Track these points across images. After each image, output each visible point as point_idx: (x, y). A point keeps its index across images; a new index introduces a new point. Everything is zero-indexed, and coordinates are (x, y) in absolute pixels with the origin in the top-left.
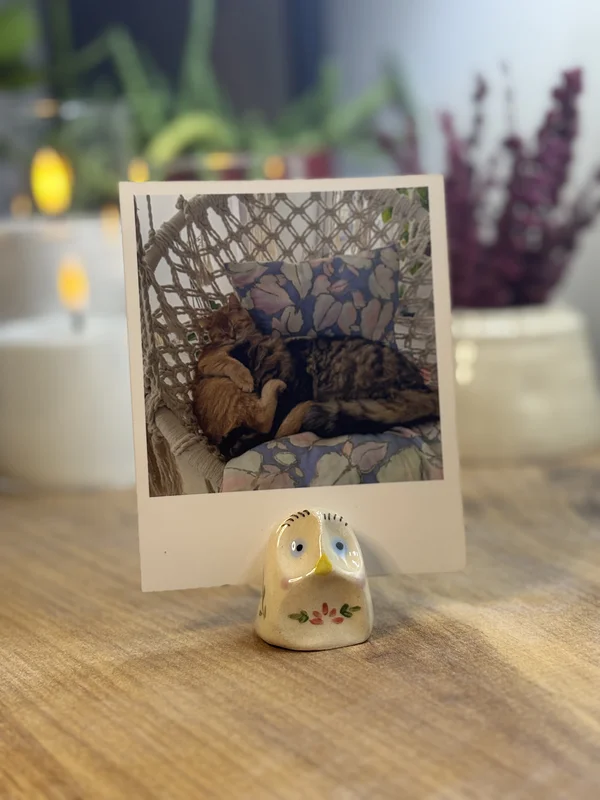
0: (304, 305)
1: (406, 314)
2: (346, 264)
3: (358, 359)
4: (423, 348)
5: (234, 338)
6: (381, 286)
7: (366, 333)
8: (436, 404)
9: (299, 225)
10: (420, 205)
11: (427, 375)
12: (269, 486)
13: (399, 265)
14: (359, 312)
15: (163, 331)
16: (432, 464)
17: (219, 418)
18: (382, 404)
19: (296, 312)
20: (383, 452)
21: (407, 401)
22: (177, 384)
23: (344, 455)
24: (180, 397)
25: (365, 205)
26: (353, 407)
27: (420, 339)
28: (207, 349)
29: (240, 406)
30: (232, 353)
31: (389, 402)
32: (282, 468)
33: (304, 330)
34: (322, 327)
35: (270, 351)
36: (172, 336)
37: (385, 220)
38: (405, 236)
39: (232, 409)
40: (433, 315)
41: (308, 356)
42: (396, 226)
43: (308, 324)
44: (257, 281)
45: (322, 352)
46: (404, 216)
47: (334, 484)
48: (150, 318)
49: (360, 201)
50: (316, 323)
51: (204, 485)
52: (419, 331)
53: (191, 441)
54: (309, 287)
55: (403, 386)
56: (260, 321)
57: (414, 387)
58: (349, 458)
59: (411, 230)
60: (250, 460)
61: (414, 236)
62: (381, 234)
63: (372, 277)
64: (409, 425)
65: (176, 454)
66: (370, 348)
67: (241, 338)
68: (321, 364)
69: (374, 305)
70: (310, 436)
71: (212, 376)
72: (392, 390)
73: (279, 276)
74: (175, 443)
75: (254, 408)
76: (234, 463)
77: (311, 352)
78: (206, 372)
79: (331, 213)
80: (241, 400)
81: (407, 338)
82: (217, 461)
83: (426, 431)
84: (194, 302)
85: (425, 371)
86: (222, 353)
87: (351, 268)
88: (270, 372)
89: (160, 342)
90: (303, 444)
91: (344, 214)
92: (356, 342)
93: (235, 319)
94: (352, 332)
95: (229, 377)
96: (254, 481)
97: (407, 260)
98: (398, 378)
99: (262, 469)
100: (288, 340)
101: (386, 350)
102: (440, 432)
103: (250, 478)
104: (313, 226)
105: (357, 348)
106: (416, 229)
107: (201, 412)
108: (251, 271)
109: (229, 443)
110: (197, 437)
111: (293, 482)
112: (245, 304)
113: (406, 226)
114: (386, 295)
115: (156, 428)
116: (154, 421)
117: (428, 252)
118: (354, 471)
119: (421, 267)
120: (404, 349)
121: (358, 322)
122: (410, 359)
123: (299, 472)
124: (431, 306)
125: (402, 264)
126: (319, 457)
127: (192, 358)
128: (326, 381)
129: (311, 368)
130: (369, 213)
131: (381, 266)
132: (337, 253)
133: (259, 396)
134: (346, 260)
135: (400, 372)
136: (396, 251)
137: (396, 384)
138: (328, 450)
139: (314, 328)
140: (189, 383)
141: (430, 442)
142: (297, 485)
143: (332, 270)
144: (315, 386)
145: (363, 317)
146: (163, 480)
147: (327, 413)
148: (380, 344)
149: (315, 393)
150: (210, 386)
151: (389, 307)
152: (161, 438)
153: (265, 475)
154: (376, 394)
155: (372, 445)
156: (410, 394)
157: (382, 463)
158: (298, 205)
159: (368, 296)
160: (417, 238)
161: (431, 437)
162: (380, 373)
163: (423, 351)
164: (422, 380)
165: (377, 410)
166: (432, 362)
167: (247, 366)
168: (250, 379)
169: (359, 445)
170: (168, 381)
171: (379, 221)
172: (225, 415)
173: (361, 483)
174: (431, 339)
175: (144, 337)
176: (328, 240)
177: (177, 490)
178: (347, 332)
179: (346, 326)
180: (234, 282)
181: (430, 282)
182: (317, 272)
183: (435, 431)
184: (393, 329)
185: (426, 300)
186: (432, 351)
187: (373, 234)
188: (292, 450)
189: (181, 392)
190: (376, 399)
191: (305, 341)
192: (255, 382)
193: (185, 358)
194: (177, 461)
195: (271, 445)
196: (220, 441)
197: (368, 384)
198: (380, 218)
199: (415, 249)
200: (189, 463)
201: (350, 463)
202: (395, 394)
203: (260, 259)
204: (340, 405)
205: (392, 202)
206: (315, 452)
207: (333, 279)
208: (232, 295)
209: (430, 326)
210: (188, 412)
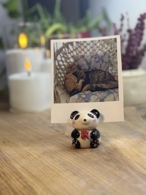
0: (89, 64)
1: (111, 65)
2: (98, 55)
3: (100, 75)
4: (115, 72)
5: (73, 71)
6: (106, 59)
7: (102, 69)
8: (118, 84)
9: (88, 47)
10: (115, 42)
11: (116, 78)
12: (80, 102)
13: (110, 55)
14: (101, 65)
15: (58, 69)
16: (117, 97)
17: (69, 88)
18: (105, 84)
19: (87, 65)
20: (106, 95)
21: (111, 84)
22: (61, 80)
23: (97, 96)
24: (61, 83)
25: (103, 42)
26: (99, 85)
27: (114, 70)
28: (67, 73)
29: (74, 85)
30: (73, 74)
31: (107, 84)
32: (83, 98)
33: (89, 69)
34: (93, 68)
35: (81, 73)
36: (60, 71)
37: (107, 45)
38: (111, 48)
39: (72, 85)
40: (117, 65)
41: (89, 74)
42: (109, 46)
43: (90, 68)
44: (79, 59)
45: (92, 73)
46: (111, 44)
47: (94, 102)
48: (56, 67)
49: (102, 42)
50: (91, 67)
51: (66, 102)
52: (114, 68)
53: (63, 92)
54: (90, 60)
55: (110, 80)
56: (79, 67)
57: (113, 81)
58: (98, 96)
59: (113, 47)
60: (76, 96)
61: (113, 48)
62: (106, 48)
63: (104, 57)
64: (112, 89)
65: (60, 95)
66: (103, 72)
67: (75, 71)
68: (92, 76)
69: (104, 63)
70: (89, 92)
71: (68, 79)
72: (108, 81)
73: (84, 58)
74: (60, 92)
75: (77, 85)
76: (72, 97)
77: (90, 73)
78: (67, 78)
79: (95, 44)
80: (74, 84)
81: (111, 70)
82: (68, 97)
83: (115, 90)
84: (65, 64)
85: (115, 77)
86: (71, 74)
87: (99, 56)
88: (81, 78)
89: (58, 72)
90: (88, 93)
91: (98, 44)
92: (100, 71)
93: (74, 67)
94: (99, 69)
95: (72, 79)
96: (76, 101)
97: (112, 53)
98: (109, 79)
99: (78, 98)
100: (85, 71)
101: (107, 73)
102: (118, 90)
103: (76, 100)
104: (91, 47)
105: (100, 73)
106: (114, 47)
107: (66, 86)
108: (78, 57)
109: (71, 93)
110: (64, 91)
111: (85, 101)
112: (76, 64)
113: (112, 46)
114: (107, 61)
115: (56, 89)
116: (56, 88)
117: (116, 51)
118: (99, 99)
119: (115, 55)
120: (111, 72)
121: (101, 67)
122: (112, 75)
123: (86, 99)
124: (117, 63)
125: (111, 54)
126: (91, 96)
127: (64, 75)
128: (93, 80)
129: (90, 77)
130: (104, 44)
131: (106, 55)
132: (97, 53)
133: (78, 83)
134: (98, 54)
135: (110, 77)
136: (109, 52)
137: (109, 80)
138: (93, 95)
139: (91, 68)
140: (63, 80)
141: (116, 93)
142: (86, 102)
143: (95, 56)
144: (91, 81)
145: (102, 66)
146: (57, 100)
147: (93, 87)
148: (105, 72)
149: (91, 82)
150: (68, 81)
151: (107, 64)
152: (57, 91)
153: (79, 99)
154: (104, 82)
155: (103, 93)
156: (112, 82)
157: (105, 97)
158: (88, 43)
159: (103, 61)
160: (114, 49)
161: (116, 91)
162: (105, 78)
163: (115, 73)
164: (115, 79)
165: (104, 86)
166: (117, 75)
167: (76, 76)
168: (77, 79)
169: (100, 93)
170: (59, 80)
171: (106, 46)
172: (71, 87)
173: (100, 102)
174: (117, 70)
175: (54, 71)
176: (95, 50)
177: (60, 102)
178: (98, 69)
179: (98, 68)
180: (74, 59)
181: (117, 58)
182: (92, 57)
183: (117, 90)
184: (108, 68)
185: (116, 62)
186: (117, 73)
187: (104, 48)
188: (85, 94)
189: (61, 82)
190: (104, 83)
191: (89, 71)
192: (78, 80)
193: (63, 75)
194: (60, 96)
195: (81, 93)
196: (69, 92)
197: (103, 80)
198: (106, 45)
199: (114, 51)
200: (62, 97)
201: (98, 97)
202: (108, 82)
203: (80, 54)
204: (96, 85)
205: (109, 41)
206: (90, 95)
207: (95, 58)
208: (73, 62)
209: (117, 67)
210: (63, 86)
